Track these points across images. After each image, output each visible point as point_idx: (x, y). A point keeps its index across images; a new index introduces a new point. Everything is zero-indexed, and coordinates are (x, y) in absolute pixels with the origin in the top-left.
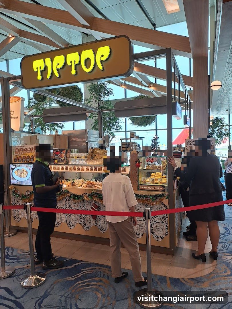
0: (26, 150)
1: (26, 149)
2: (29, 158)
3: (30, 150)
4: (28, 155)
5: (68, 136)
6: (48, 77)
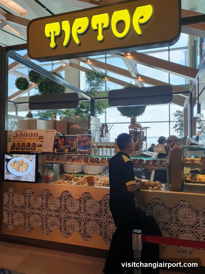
0: (26, 136)
1: (27, 134)
2: (29, 146)
3: (31, 136)
4: (28, 141)
5: (67, 123)
6: (65, 43)
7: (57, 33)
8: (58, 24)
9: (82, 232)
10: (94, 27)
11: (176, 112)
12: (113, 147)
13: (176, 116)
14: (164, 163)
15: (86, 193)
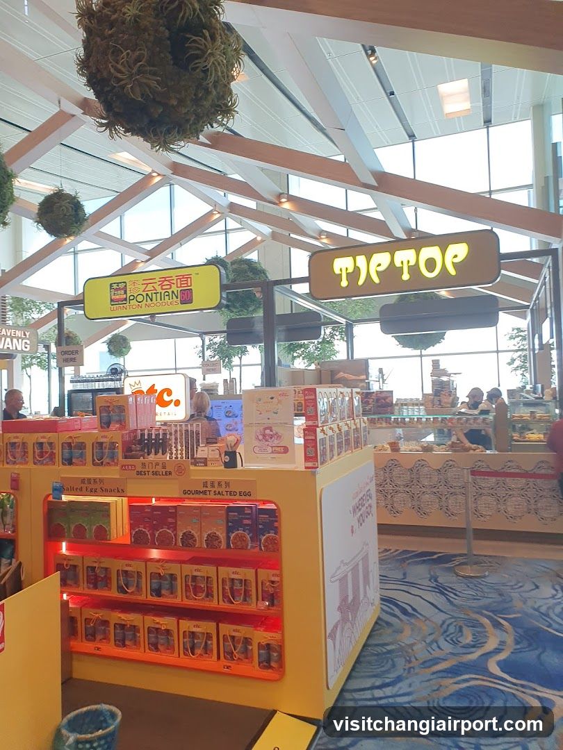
5: (331, 371)
6: (361, 282)
7: (350, 270)
8: (350, 259)
9: (389, 507)
10: (398, 264)
11: (510, 331)
12: (422, 405)
13: (511, 338)
14: (488, 421)
15: (392, 460)
